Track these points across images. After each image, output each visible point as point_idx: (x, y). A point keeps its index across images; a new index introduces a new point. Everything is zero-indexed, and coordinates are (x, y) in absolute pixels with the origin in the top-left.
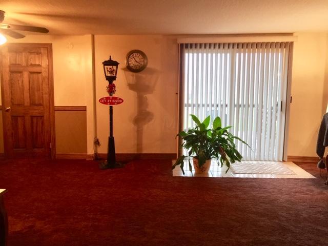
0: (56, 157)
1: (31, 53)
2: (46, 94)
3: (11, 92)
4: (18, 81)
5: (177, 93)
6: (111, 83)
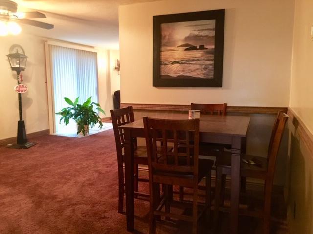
5: (46, 82)
6: (18, 73)
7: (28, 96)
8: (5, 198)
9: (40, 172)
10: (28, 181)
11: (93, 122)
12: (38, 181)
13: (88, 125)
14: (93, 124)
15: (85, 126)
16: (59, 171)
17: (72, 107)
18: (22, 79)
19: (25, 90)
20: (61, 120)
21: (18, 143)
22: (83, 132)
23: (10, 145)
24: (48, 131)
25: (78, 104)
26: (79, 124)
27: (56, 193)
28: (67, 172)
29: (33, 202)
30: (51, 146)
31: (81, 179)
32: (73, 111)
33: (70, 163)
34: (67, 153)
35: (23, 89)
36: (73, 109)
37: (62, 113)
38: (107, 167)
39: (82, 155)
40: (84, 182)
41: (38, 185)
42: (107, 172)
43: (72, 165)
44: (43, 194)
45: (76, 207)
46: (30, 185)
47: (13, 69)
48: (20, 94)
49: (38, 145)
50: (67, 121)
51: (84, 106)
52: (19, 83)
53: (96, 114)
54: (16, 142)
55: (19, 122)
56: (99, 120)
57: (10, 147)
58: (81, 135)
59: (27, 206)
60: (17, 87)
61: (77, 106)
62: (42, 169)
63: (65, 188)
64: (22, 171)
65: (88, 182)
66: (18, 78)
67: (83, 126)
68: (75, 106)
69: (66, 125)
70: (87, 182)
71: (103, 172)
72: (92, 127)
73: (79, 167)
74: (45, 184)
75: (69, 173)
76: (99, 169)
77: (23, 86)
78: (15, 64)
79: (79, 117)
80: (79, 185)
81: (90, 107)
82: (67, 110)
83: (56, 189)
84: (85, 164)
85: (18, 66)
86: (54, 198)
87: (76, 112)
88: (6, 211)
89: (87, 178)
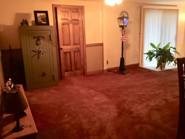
0: (88, 74)
1: (73, 12)
2: (81, 37)
3: (63, 37)
4: (67, 30)
5: (140, 34)
6: (123, 29)
7: (128, 43)
8: (104, 105)
9: (127, 91)
10: (119, 97)
11: (169, 60)
12: (125, 98)
13: (166, 62)
14: (170, 62)
15: (162, 63)
16: (139, 93)
17: (155, 49)
18: (125, 32)
19: (126, 39)
20: (147, 58)
21: (120, 70)
22: (161, 68)
23: (116, 71)
24: (138, 64)
25: (159, 47)
26: (159, 61)
27: (133, 110)
28: (143, 95)
29: (118, 112)
30: (138, 74)
31: (152, 104)
32: (155, 53)
33: (147, 89)
34: (147, 81)
35: (125, 38)
36: (155, 51)
37: (147, 54)
38: (174, 98)
39: (157, 84)
40: (153, 107)
41: (124, 101)
42: (173, 102)
43: (148, 91)
44: (125, 108)
45: (144, 126)
46: (119, 100)
47: (120, 26)
48: (123, 42)
49: (130, 73)
50: (151, 59)
51: (164, 49)
52: (123, 35)
53: (172, 55)
54: (119, 70)
55: (121, 58)
56: (174, 59)
57: (115, 72)
58: (159, 70)
59: (114, 114)
60: (121, 38)
61: (158, 49)
62: (129, 90)
63: (140, 107)
64: (118, 88)
65: (157, 107)
66: (122, 32)
67: (161, 63)
68: (157, 49)
69: (150, 61)
70: (155, 107)
71: (170, 101)
72: (168, 64)
73: (152, 93)
74: (128, 101)
75: (145, 96)
76: (167, 98)
77: (125, 37)
78: (121, 23)
79: (159, 56)
80: (149, 108)
81: (168, 50)
82: (152, 51)
83: (134, 107)
84: (157, 92)
85: (123, 24)
86: (131, 113)
87: (157, 53)
88: (102, 114)
89: (156, 104)
